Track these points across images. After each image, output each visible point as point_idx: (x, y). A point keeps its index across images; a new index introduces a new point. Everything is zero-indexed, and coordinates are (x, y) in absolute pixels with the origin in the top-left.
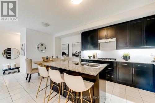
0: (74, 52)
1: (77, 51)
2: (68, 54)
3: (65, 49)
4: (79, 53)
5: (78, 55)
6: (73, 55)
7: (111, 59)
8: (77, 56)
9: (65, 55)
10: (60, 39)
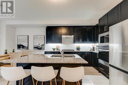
0: (37, 44)
1: (39, 44)
2: (28, 47)
3: (23, 41)
4: (42, 45)
5: (42, 48)
6: (34, 48)
7: (71, 50)
8: (40, 49)
9: (22, 48)
10: (15, 28)
